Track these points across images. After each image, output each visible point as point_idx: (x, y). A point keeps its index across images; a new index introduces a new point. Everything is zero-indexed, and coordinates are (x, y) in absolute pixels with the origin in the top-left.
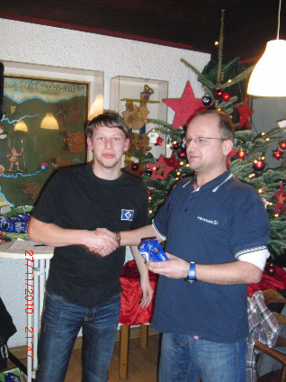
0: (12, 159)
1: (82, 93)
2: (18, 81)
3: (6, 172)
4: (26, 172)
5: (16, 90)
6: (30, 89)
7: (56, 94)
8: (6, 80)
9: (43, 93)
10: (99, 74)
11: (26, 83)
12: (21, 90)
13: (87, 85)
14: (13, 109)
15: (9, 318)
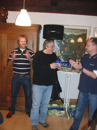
0: (66, 50)
1: (85, 32)
2: (68, 30)
3: (64, 53)
4: (69, 53)
5: (67, 32)
6: (71, 32)
7: (78, 33)
8: (64, 29)
9: (75, 33)
10: (90, 27)
11: (70, 30)
12: (69, 32)
13: (87, 30)
14: (66, 37)
15: (61, 88)
